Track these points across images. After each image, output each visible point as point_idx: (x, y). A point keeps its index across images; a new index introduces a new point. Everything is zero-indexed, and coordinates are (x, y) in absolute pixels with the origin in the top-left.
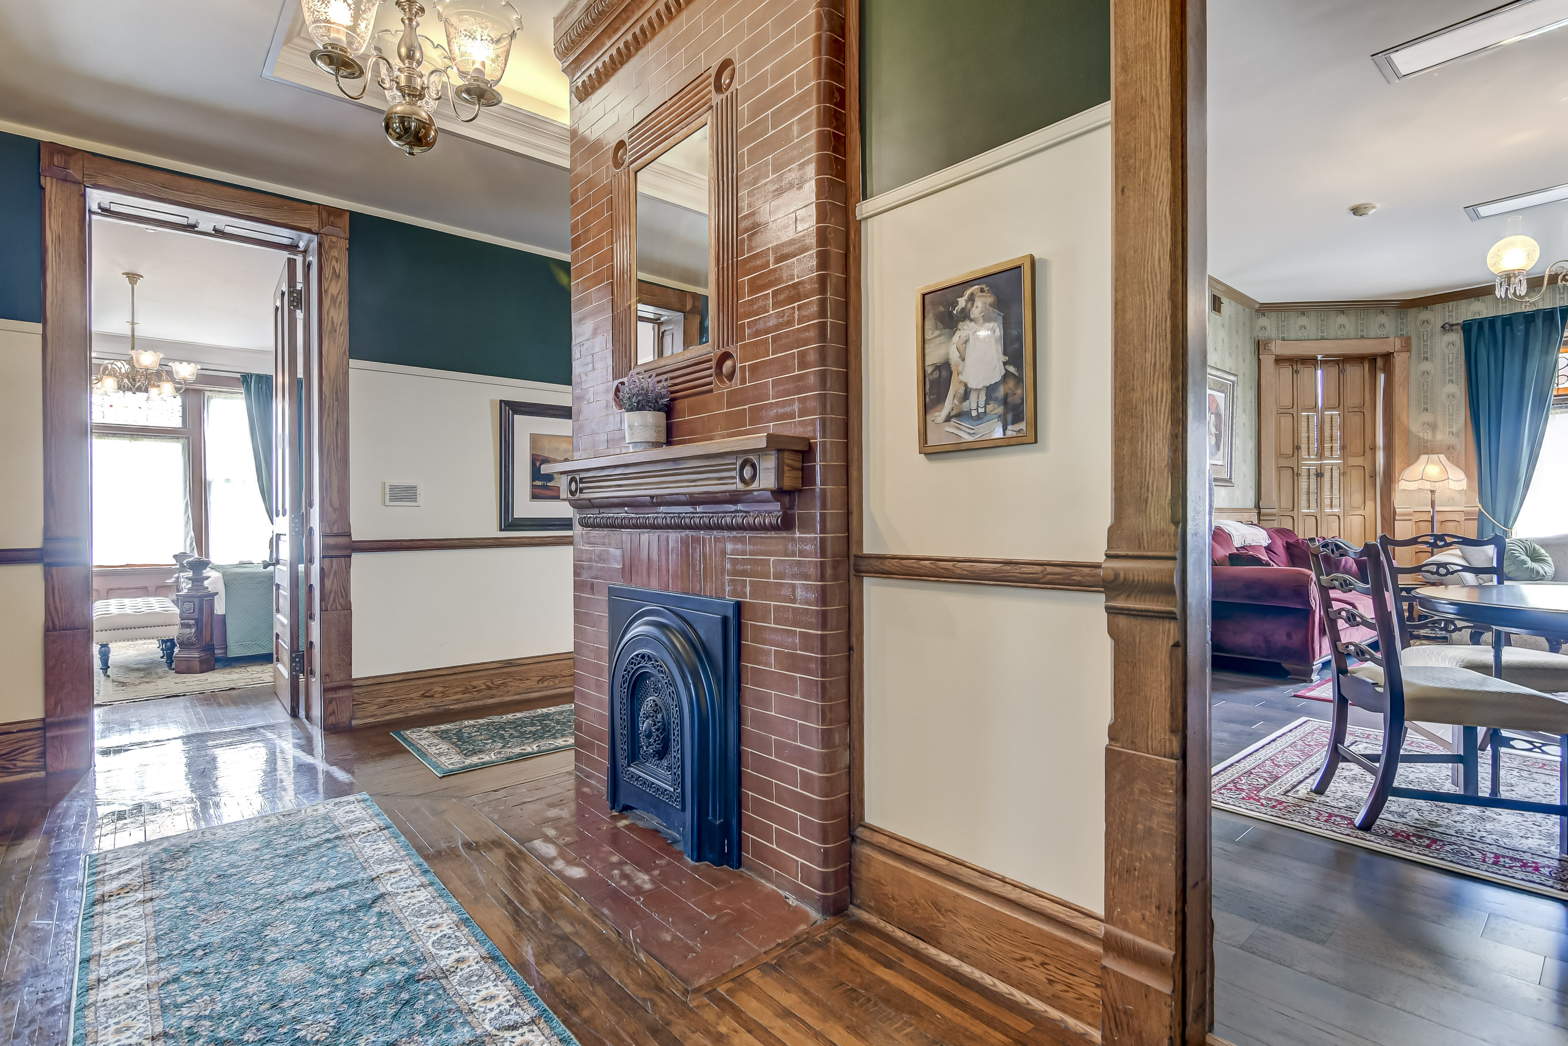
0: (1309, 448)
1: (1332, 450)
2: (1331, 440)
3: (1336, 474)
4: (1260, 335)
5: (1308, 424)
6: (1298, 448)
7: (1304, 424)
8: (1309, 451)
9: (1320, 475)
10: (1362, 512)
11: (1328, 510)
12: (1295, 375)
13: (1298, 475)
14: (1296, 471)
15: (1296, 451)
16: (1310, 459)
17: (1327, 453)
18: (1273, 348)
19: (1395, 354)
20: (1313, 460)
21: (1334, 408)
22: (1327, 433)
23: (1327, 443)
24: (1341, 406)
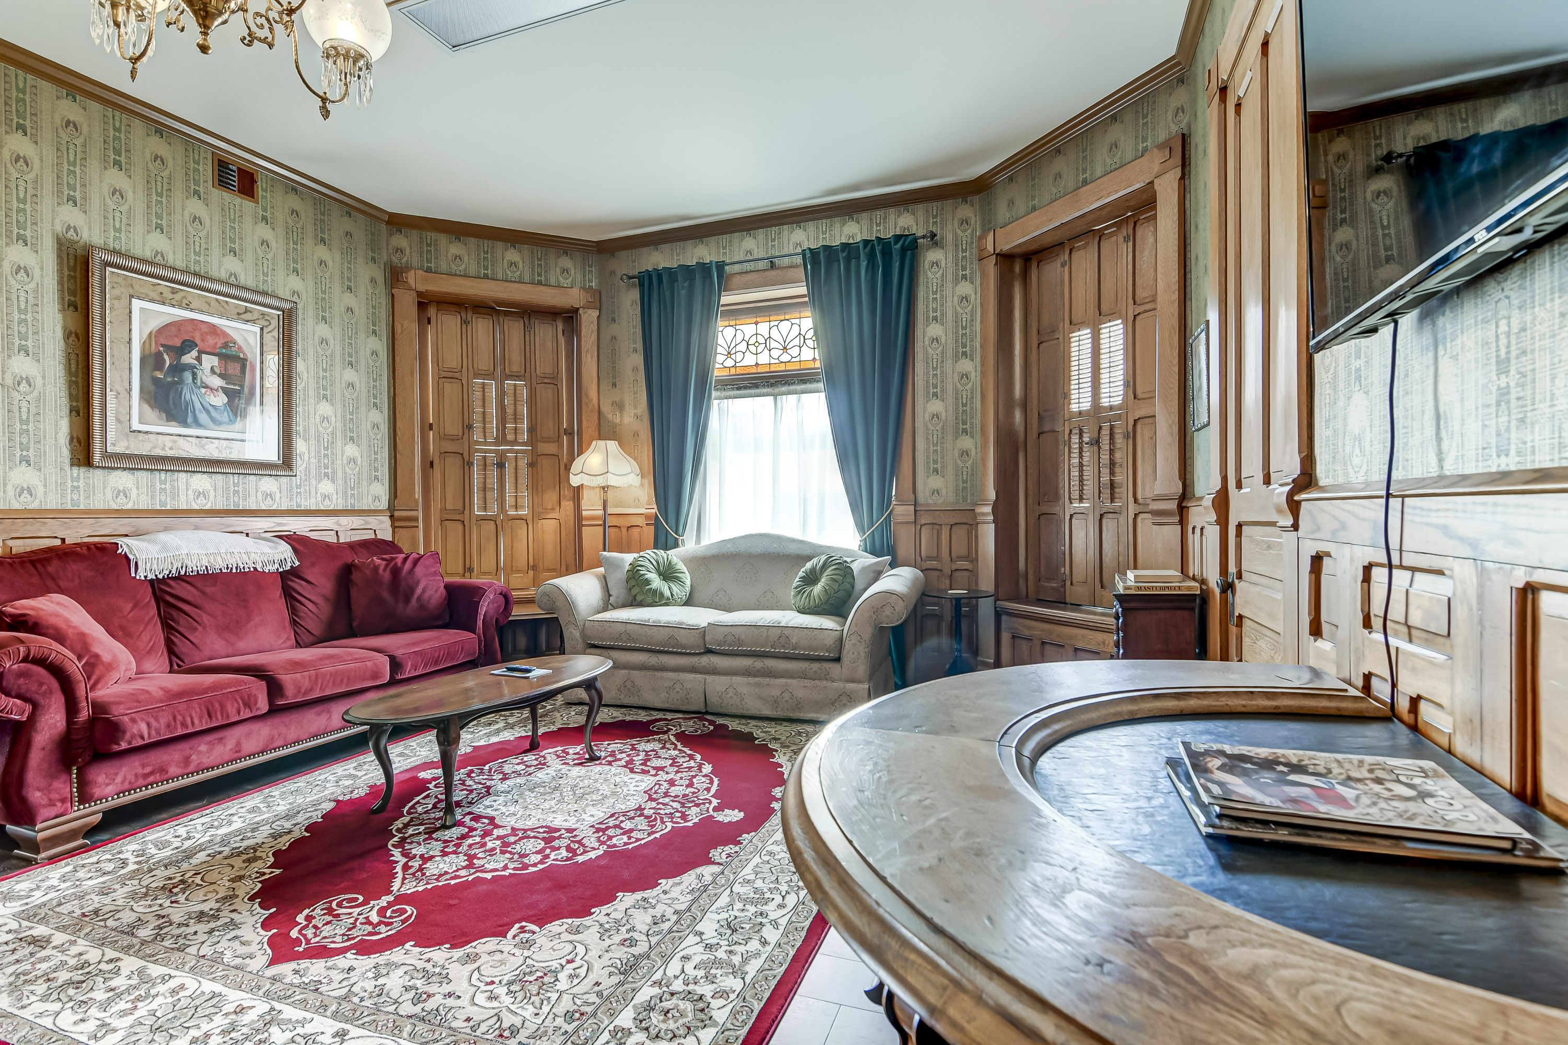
0: (484, 428)
1: (516, 433)
2: (515, 419)
3: (523, 463)
4: (394, 259)
5: (484, 396)
6: (470, 427)
7: (478, 394)
8: (484, 432)
9: (501, 466)
10: (556, 515)
11: (512, 512)
12: (464, 326)
13: (470, 464)
14: (466, 459)
15: (466, 431)
16: (485, 443)
17: (510, 437)
18: (412, 281)
19: (581, 311)
20: (490, 444)
21: (518, 377)
22: (510, 410)
23: (510, 423)
24: (528, 375)
